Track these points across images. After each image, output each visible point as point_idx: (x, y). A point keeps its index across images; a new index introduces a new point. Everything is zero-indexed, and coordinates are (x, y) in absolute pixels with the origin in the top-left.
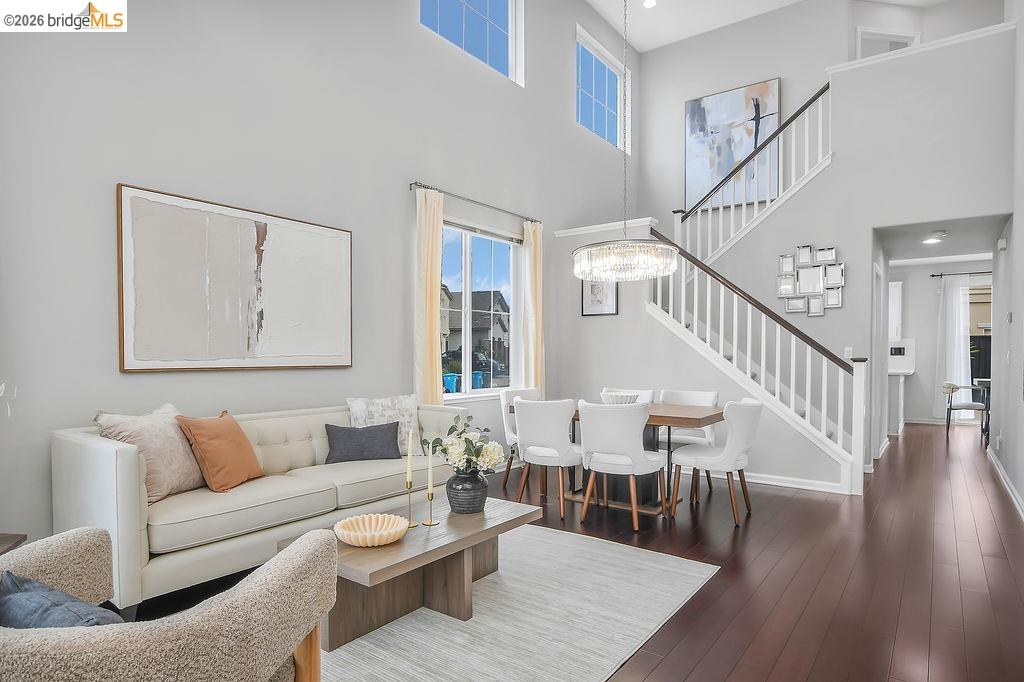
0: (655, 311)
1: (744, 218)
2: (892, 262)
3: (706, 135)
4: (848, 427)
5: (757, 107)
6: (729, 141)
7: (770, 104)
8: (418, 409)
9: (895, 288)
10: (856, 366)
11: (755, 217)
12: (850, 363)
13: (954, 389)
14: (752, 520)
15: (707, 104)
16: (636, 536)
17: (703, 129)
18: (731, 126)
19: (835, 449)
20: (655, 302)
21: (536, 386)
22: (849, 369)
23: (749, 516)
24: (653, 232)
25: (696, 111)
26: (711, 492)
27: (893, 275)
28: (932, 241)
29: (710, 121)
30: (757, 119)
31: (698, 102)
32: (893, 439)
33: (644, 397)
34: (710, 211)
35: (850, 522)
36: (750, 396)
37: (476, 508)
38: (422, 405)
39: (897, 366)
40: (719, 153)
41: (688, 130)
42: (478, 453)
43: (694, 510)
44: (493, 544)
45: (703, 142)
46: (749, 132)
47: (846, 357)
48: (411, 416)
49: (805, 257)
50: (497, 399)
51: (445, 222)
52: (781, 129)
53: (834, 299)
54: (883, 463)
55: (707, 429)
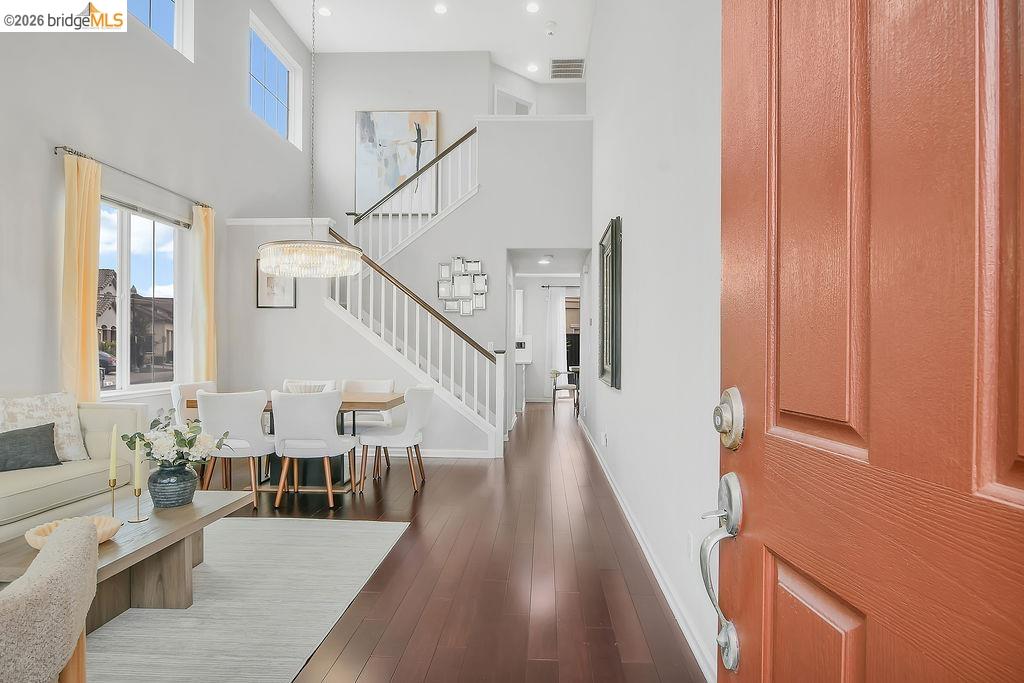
0: (333, 306)
1: (410, 228)
2: (517, 275)
3: (375, 146)
4: (493, 408)
5: (419, 131)
6: (395, 156)
7: (430, 132)
8: (78, 407)
9: (519, 293)
10: (497, 356)
11: (420, 227)
12: (494, 354)
13: (558, 374)
14: (426, 484)
15: (374, 117)
16: (332, 512)
17: (372, 140)
18: (397, 142)
19: (484, 424)
20: (333, 297)
21: (208, 379)
22: (492, 359)
23: (423, 482)
24: (331, 231)
25: (366, 121)
26: (388, 469)
27: (520, 284)
28: (544, 262)
29: (379, 135)
30: (419, 141)
31: (367, 114)
32: (519, 415)
33: (329, 387)
34: (381, 216)
35: (495, 482)
36: (420, 382)
37: (185, 501)
38: (82, 403)
39: (521, 356)
40: (386, 165)
41: (358, 139)
42: (191, 443)
43: (377, 484)
44: (198, 537)
45: (372, 152)
46: (412, 152)
47: (490, 349)
48: (70, 415)
49: (458, 267)
50: (168, 395)
51: (103, 197)
52: (439, 158)
53: (480, 301)
54: (514, 433)
55: (385, 413)
